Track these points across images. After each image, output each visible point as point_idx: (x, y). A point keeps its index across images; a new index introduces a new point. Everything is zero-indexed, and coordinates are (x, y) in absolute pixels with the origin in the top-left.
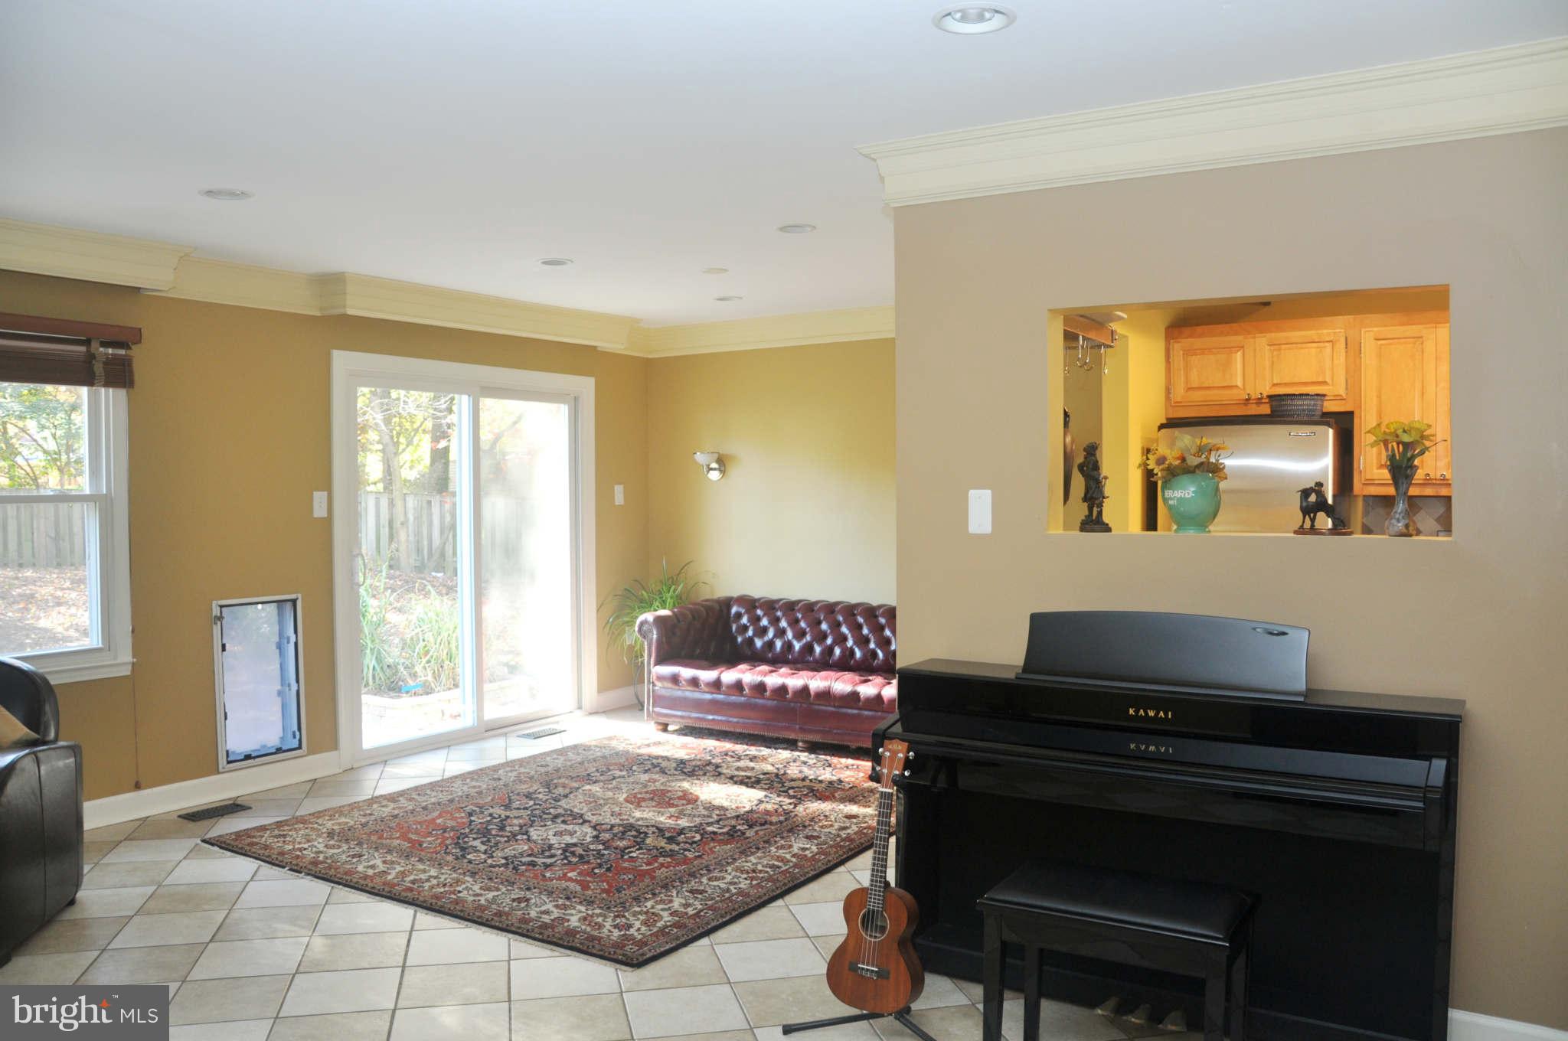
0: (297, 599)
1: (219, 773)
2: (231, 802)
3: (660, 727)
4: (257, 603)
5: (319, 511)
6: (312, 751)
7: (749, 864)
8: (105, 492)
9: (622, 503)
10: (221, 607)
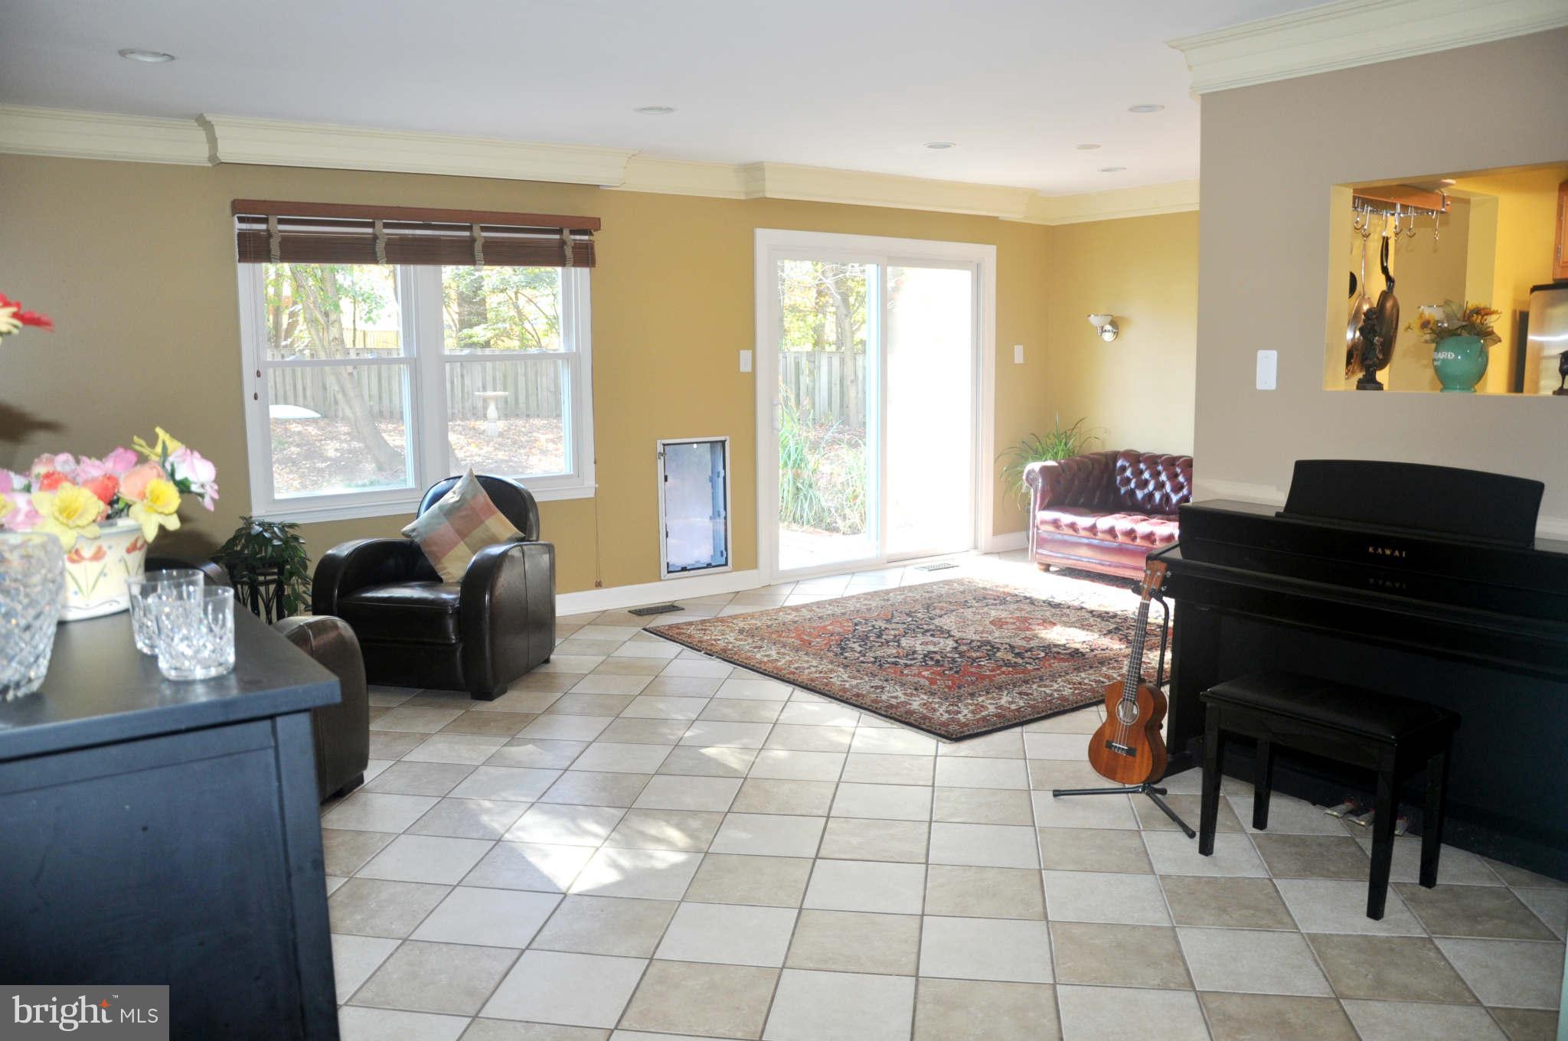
0: (725, 441)
1: (660, 580)
2: (670, 604)
3: (1043, 567)
4: (694, 443)
5: (745, 366)
6: (736, 568)
7: (1078, 678)
8: (574, 351)
9: (1022, 361)
10: (664, 445)
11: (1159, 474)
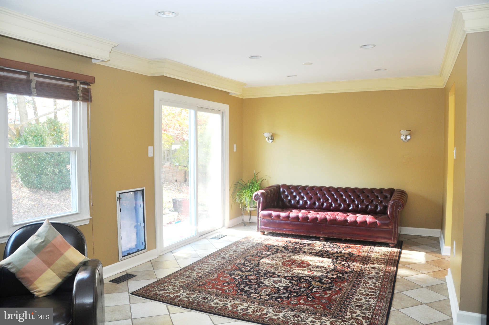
0: (143, 190)
1: (119, 261)
2: (125, 273)
3: (262, 233)
4: (131, 192)
5: (150, 155)
6: (149, 250)
8: (79, 146)
9: (236, 151)
10: (120, 193)
11: (300, 193)
